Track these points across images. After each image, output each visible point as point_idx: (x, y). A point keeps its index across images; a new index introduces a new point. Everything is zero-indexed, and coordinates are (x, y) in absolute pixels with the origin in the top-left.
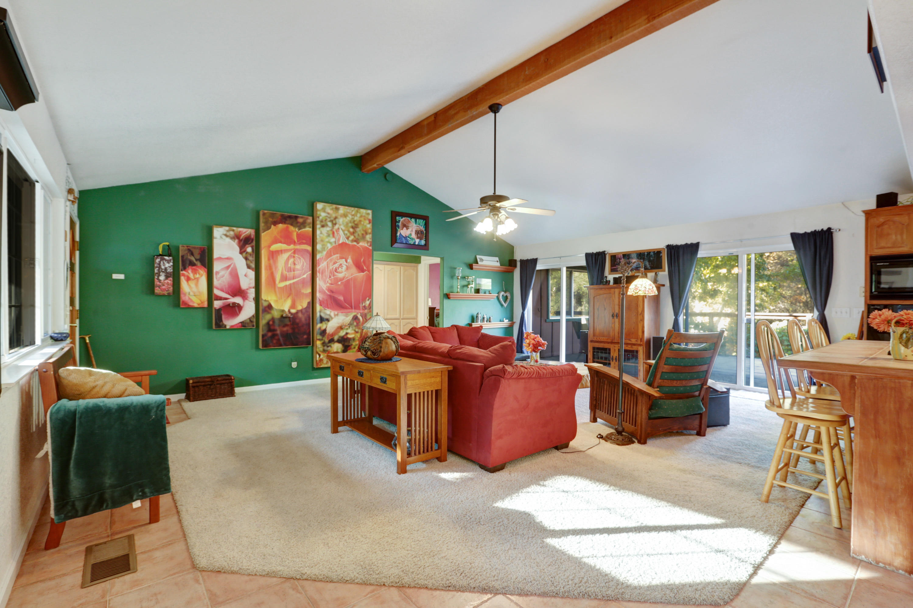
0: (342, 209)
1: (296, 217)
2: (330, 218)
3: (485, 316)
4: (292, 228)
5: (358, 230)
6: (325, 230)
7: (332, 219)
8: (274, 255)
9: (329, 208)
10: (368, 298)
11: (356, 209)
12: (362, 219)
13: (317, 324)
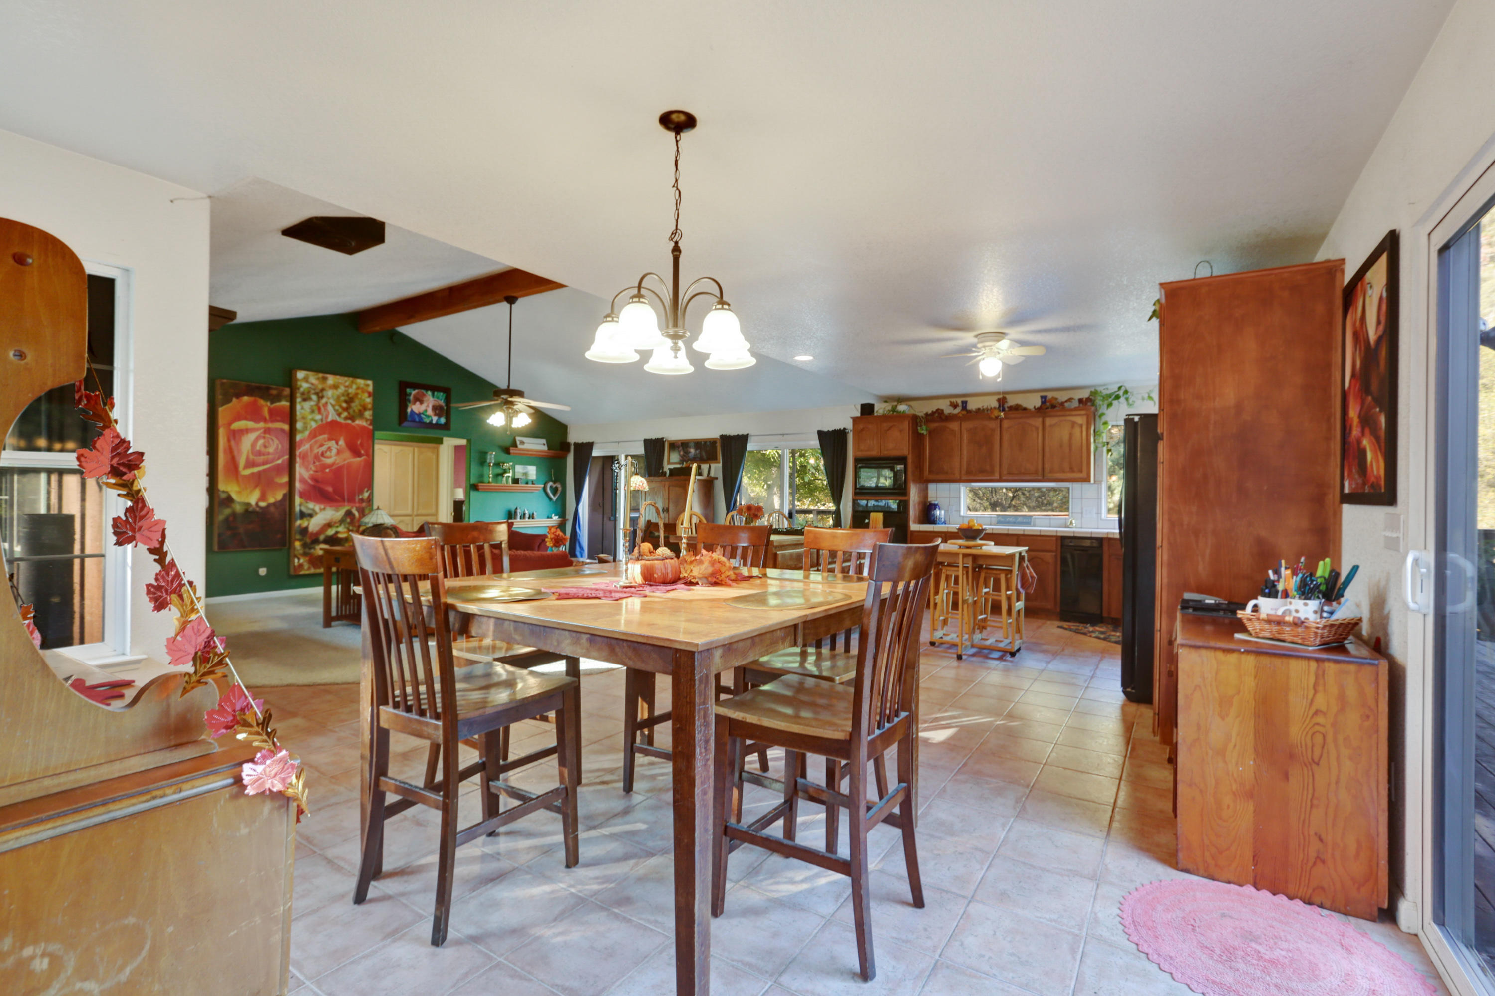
0: (332, 380)
1: (268, 389)
2: (315, 389)
3: (526, 512)
4: (261, 402)
5: (353, 405)
6: (308, 405)
7: (317, 391)
8: (236, 435)
9: (314, 378)
10: (366, 489)
11: (351, 379)
12: (359, 391)
13: (295, 520)
